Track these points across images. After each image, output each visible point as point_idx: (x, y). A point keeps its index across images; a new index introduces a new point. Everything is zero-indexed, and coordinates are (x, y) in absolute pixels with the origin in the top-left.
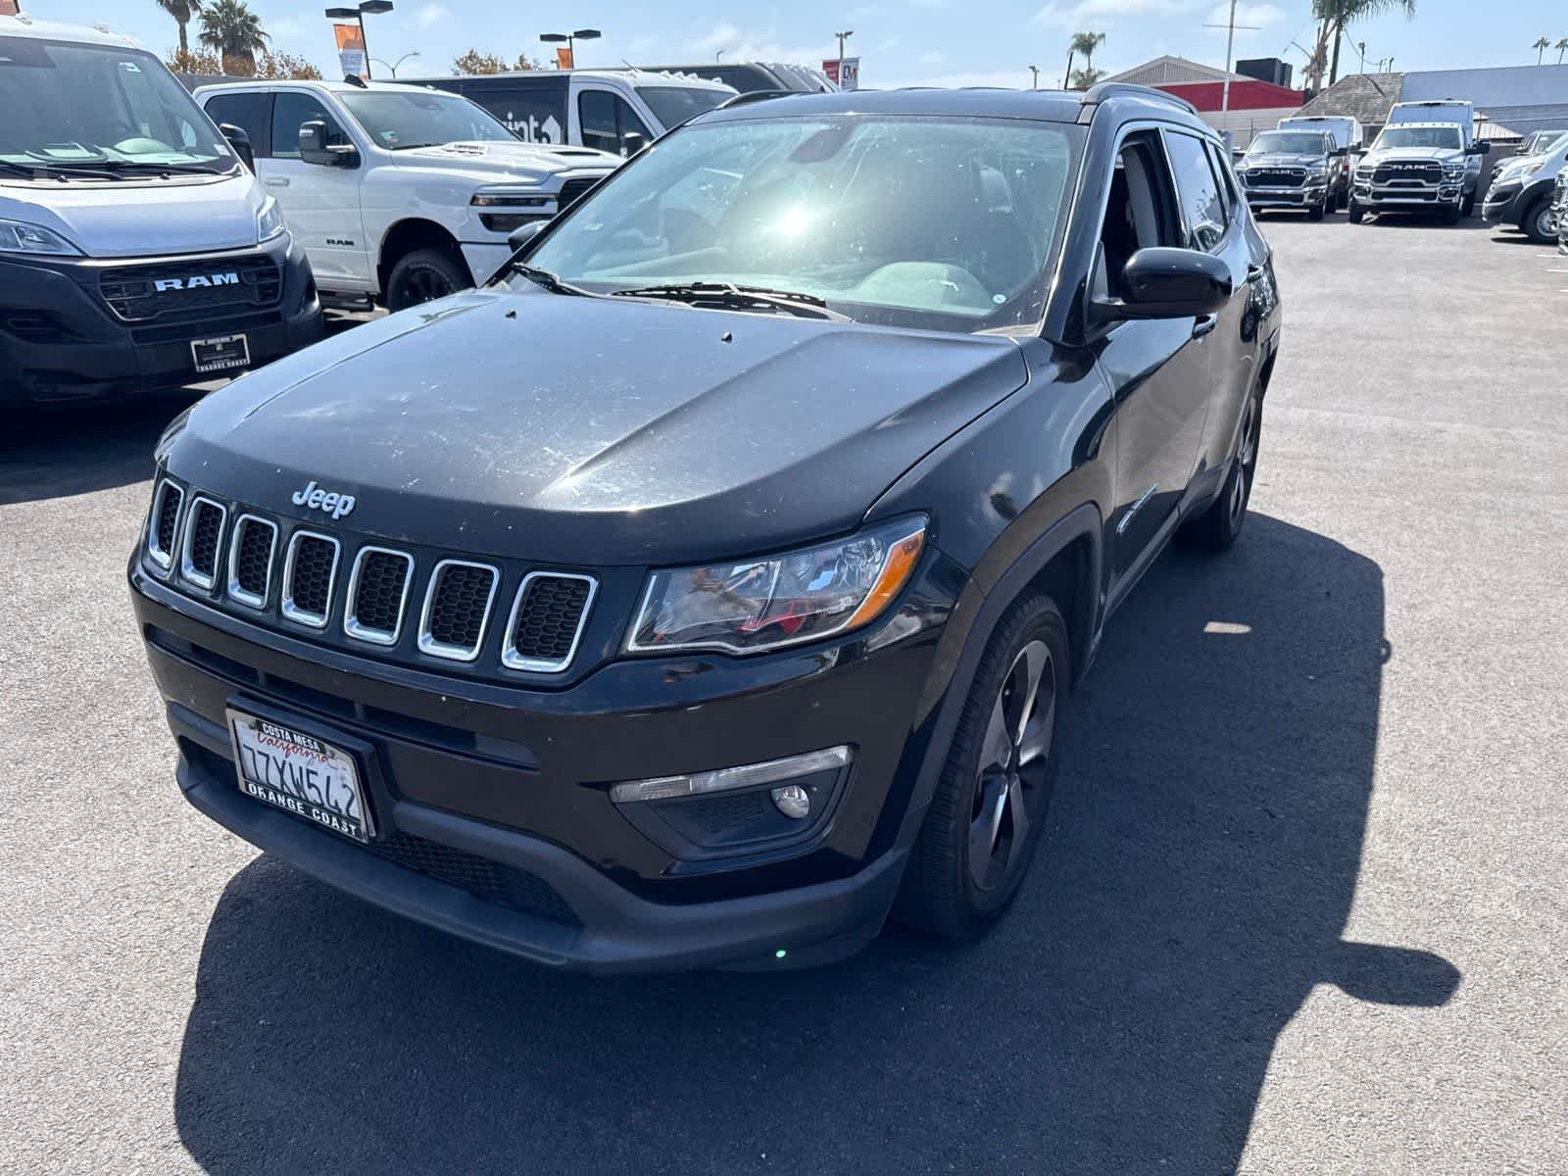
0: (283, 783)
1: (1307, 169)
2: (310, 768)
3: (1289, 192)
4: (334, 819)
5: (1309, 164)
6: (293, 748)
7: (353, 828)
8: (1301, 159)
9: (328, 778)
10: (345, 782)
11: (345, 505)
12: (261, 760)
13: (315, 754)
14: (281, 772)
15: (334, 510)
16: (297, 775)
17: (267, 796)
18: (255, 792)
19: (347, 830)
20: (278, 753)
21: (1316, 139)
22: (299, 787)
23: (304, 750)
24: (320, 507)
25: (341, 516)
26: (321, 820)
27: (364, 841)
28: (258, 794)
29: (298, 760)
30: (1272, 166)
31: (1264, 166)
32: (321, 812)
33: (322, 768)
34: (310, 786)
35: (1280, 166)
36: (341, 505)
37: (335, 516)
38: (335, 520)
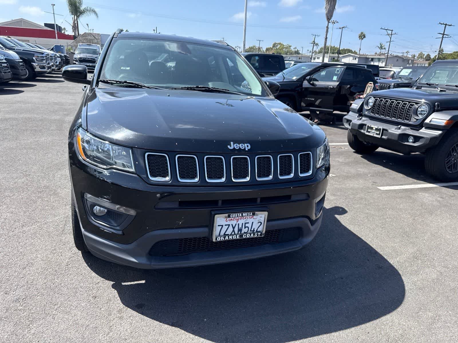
0: (234, 231)
1: (96, 59)
2: (246, 222)
3: (91, 65)
4: (252, 234)
5: (96, 57)
6: (240, 218)
7: (259, 234)
8: (93, 56)
9: (253, 223)
10: (260, 221)
11: (248, 146)
12: (225, 228)
13: (248, 217)
14: (234, 228)
15: (245, 149)
16: (240, 226)
17: (225, 239)
18: (220, 239)
19: (256, 235)
20: (234, 223)
21: (94, 50)
22: (240, 230)
23: (244, 217)
24: (240, 148)
25: (248, 149)
26: (246, 237)
27: (263, 236)
28: (221, 240)
29: (241, 222)
30: (86, 57)
31: (82, 57)
32: (247, 235)
33: (250, 221)
34: (245, 227)
35: (88, 57)
36: (247, 147)
37: (247, 150)
38: (247, 151)
